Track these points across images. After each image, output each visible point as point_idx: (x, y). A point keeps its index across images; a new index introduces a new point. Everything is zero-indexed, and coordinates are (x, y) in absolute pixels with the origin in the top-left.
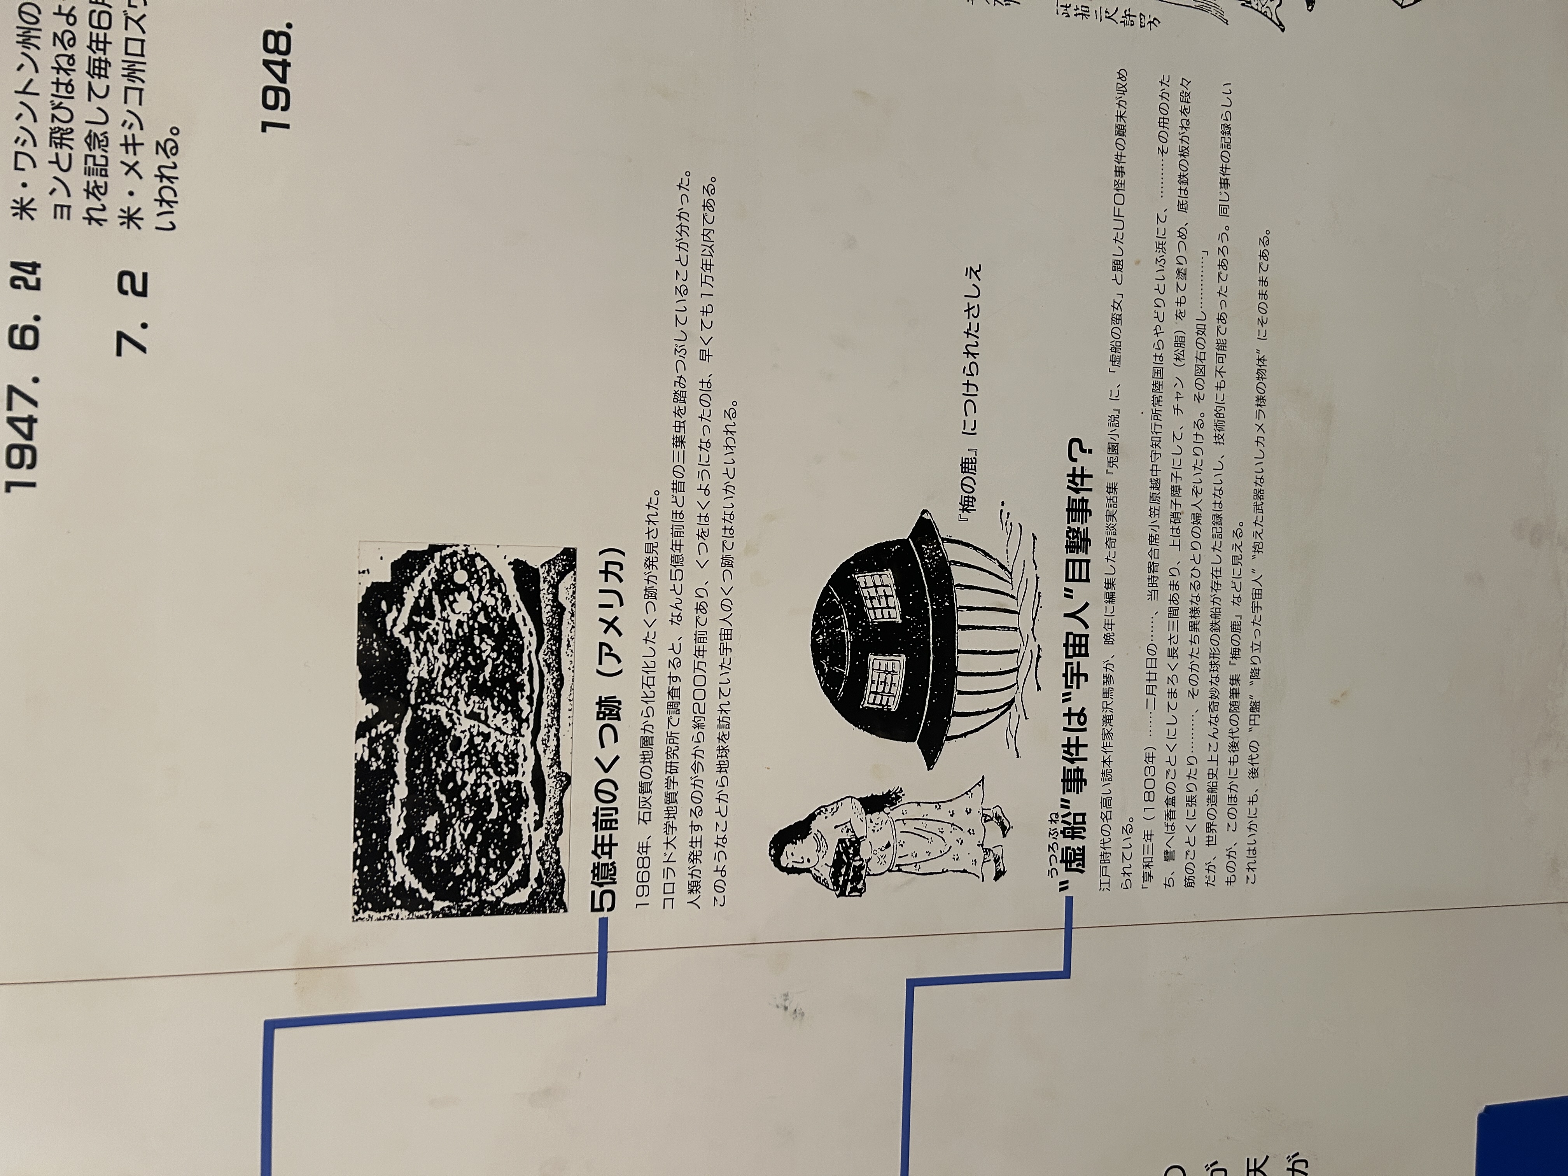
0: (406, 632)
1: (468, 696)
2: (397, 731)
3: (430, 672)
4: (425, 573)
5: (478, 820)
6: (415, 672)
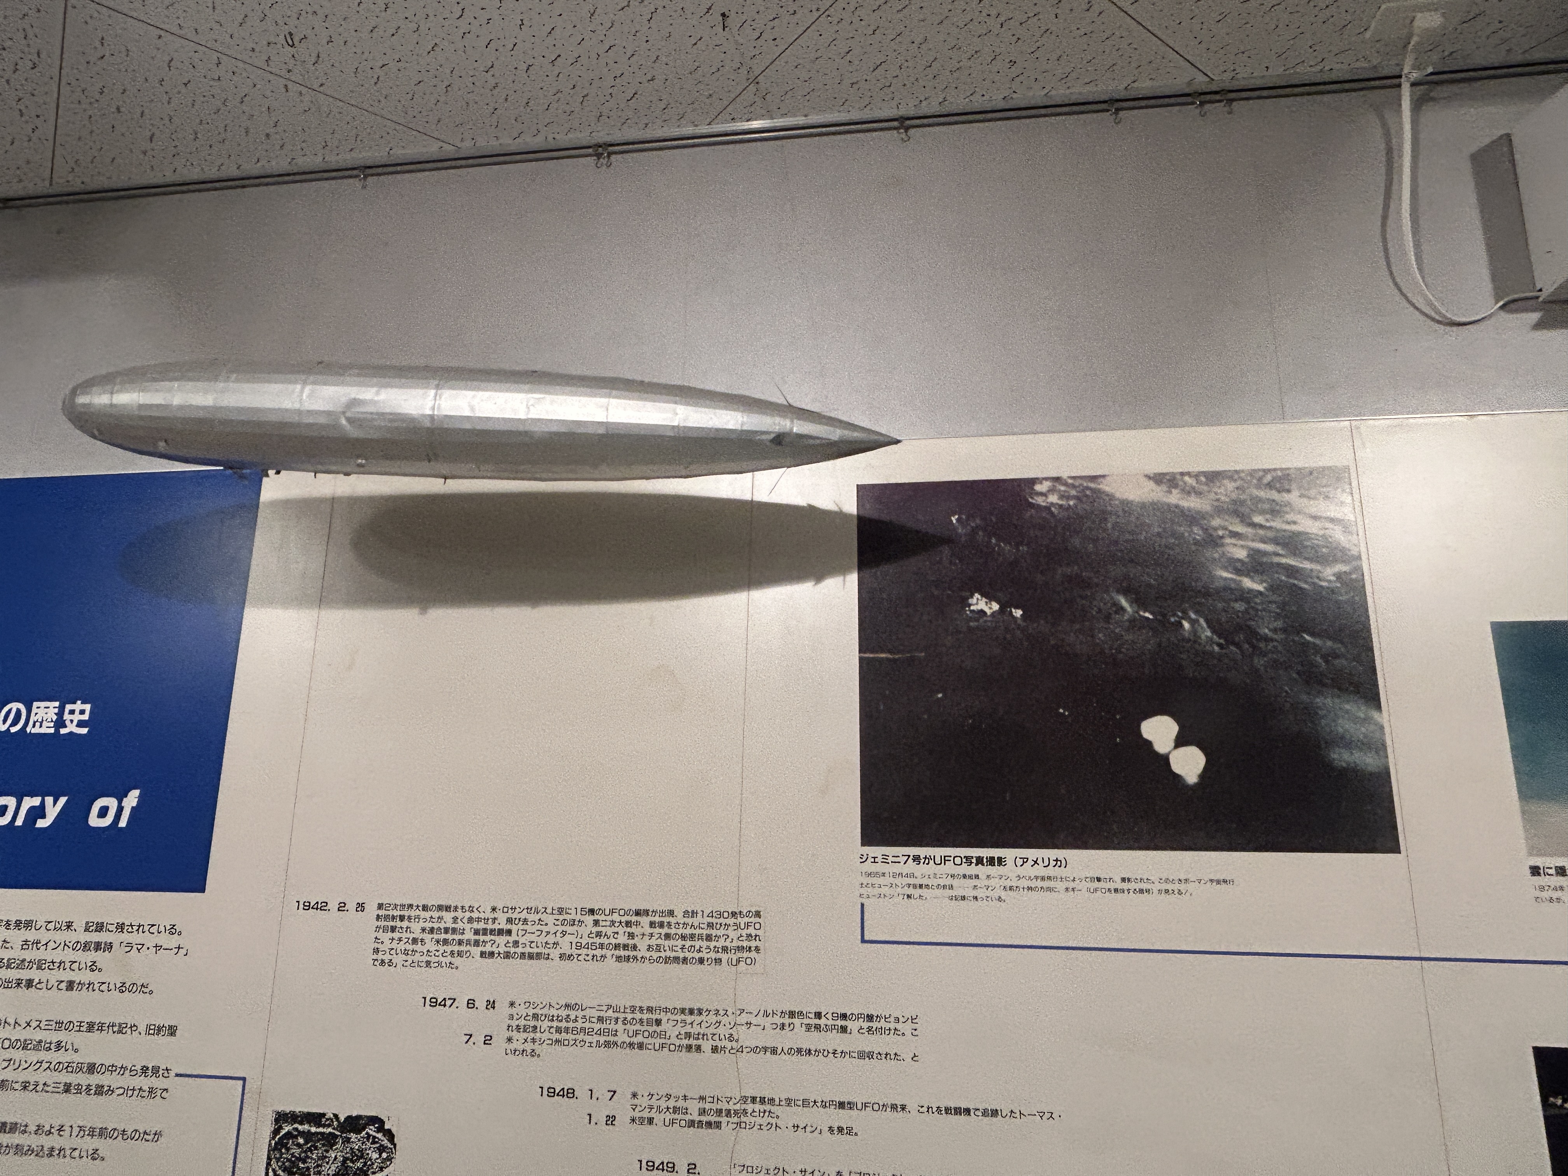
0: (367, 1133)
1: (343, 1156)
2: (333, 1129)
3: (352, 1142)
4: (386, 1141)
5: (299, 1159)
6: (353, 1136)
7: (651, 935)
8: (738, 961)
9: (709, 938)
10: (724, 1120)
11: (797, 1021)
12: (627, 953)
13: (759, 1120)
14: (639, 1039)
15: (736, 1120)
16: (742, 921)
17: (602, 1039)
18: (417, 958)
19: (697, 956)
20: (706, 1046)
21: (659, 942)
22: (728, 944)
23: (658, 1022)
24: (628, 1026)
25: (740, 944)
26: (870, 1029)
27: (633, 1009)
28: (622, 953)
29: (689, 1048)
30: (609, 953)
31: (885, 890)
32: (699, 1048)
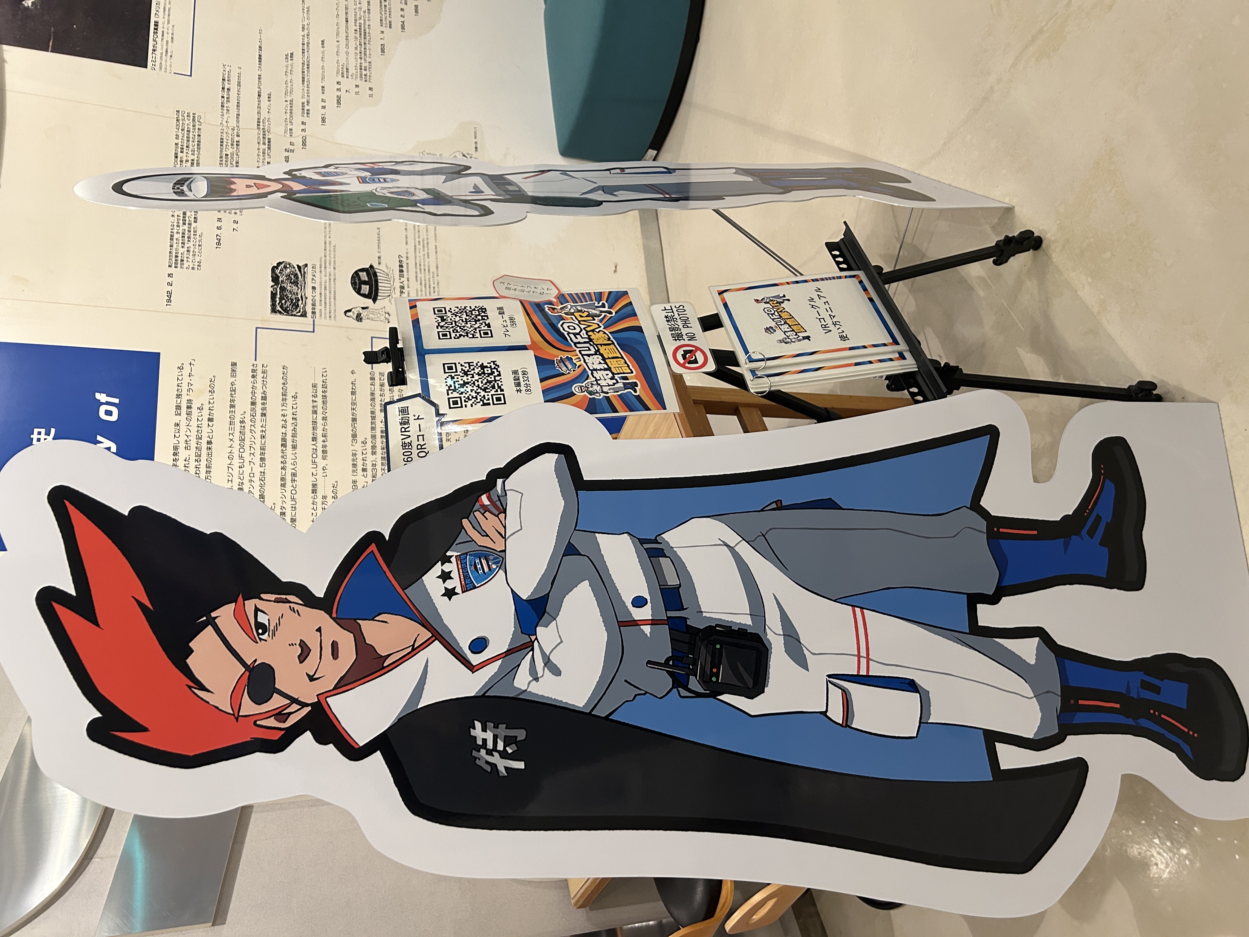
0: (279, 273)
1: (289, 284)
2: (278, 287)
3: (283, 279)
4: (282, 265)
6: (280, 279)
8: (199, 122)
9: (189, 131)
10: (267, 137)
11: (225, 105)
13: (267, 125)
15: (267, 132)
16: (181, 118)
18: (197, 250)
19: (197, 137)
20: (236, 139)
21: (190, 150)
22: (192, 124)
23: (227, 155)
25: (191, 120)
26: (228, 81)
29: (237, 145)
31: (168, 64)
32: (238, 142)
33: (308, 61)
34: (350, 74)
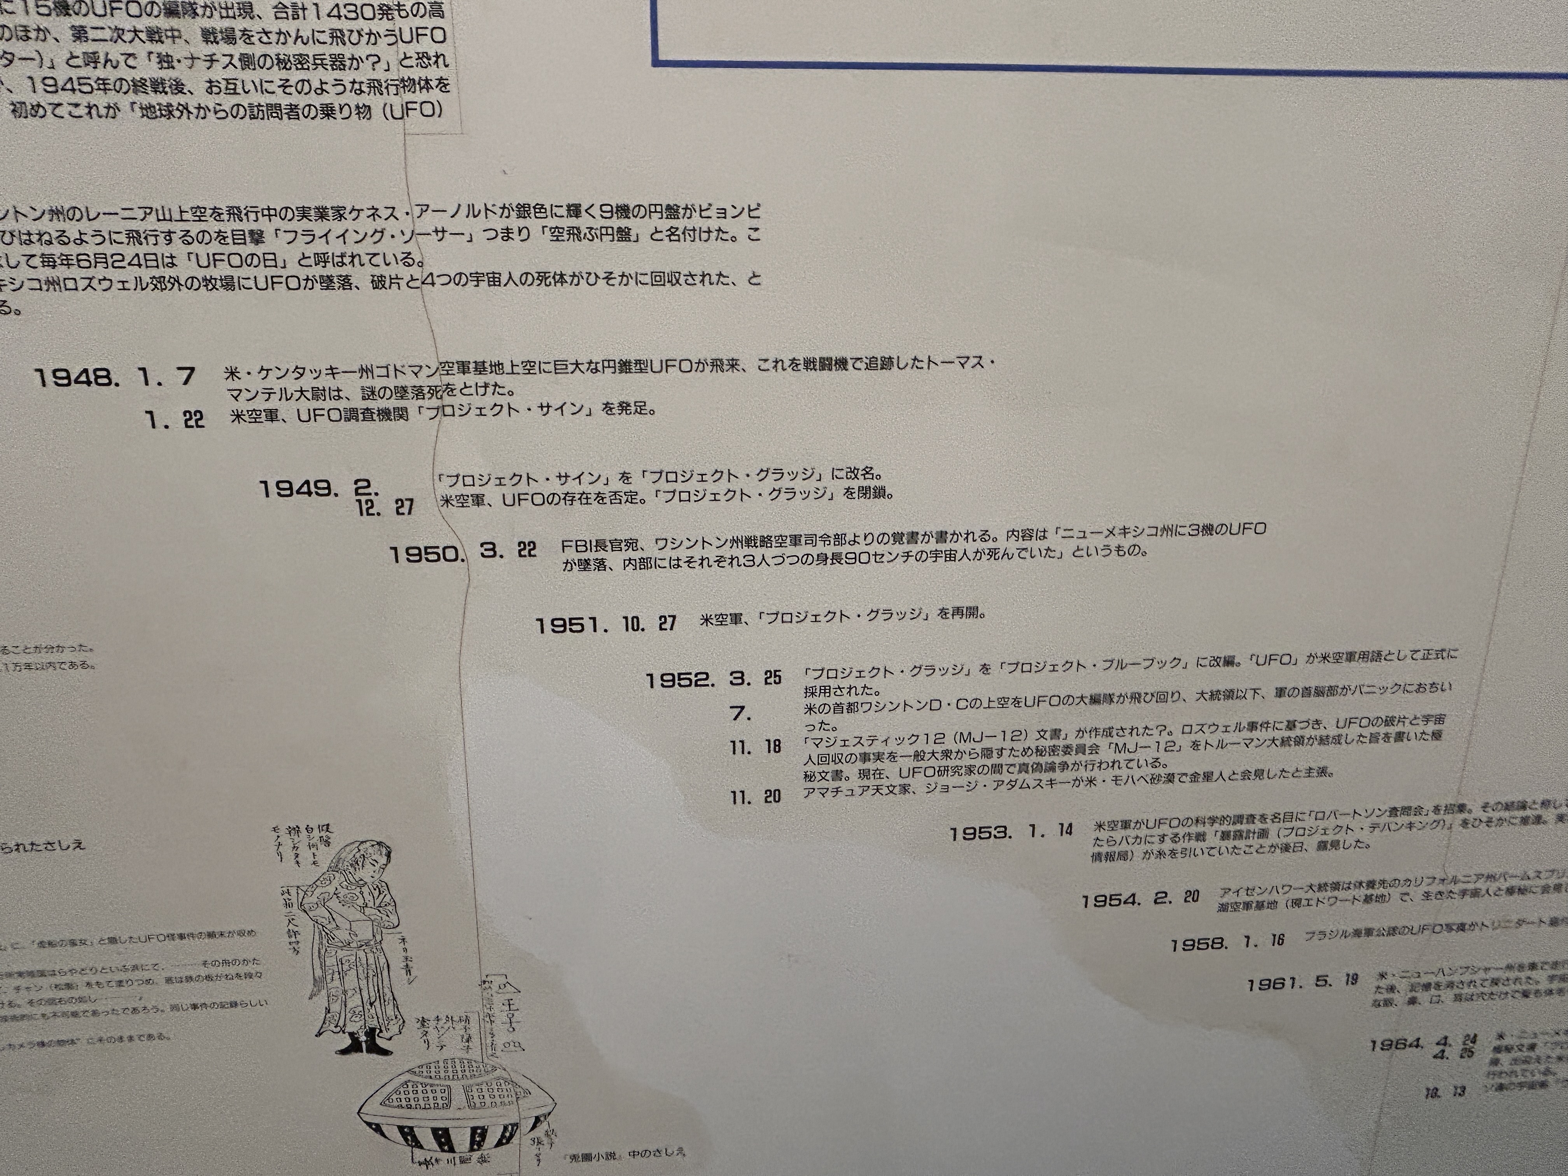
7: (211, 60)
8: (407, 109)
9: (338, 62)
10: (411, 405)
11: (533, 224)
12: (163, 99)
13: (477, 401)
14: (222, 270)
15: (435, 403)
16: (406, 25)
17: (146, 275)
19: (317, 101)
20: (361, 276)
21: (231, 73)
22: (379, 74)
23: (257, 237)
24: (195, 247)
25: (406, 73)
26: (672, 232)
27: (199, 213)
28: (154, 99)
29: (327, 282)
30: (124, 101)
32: (346, 283)
33: (857, 558)
34: (831, 718)
